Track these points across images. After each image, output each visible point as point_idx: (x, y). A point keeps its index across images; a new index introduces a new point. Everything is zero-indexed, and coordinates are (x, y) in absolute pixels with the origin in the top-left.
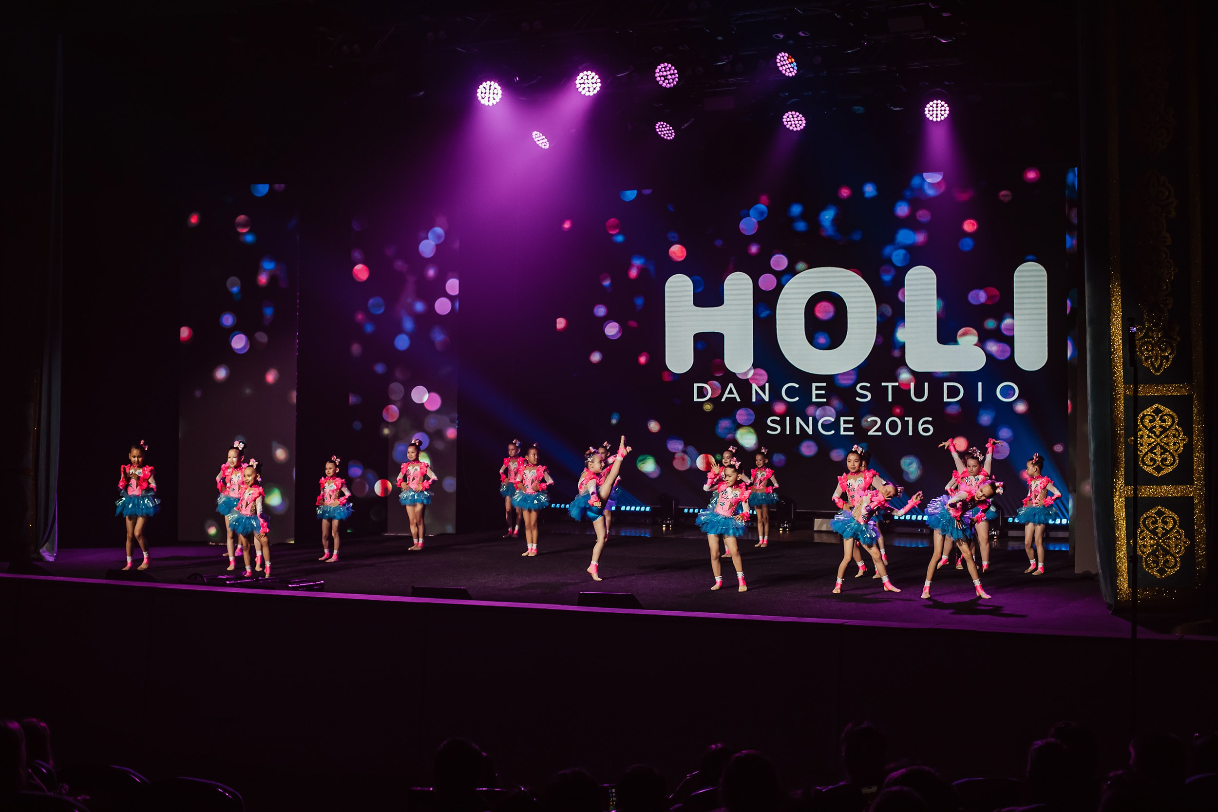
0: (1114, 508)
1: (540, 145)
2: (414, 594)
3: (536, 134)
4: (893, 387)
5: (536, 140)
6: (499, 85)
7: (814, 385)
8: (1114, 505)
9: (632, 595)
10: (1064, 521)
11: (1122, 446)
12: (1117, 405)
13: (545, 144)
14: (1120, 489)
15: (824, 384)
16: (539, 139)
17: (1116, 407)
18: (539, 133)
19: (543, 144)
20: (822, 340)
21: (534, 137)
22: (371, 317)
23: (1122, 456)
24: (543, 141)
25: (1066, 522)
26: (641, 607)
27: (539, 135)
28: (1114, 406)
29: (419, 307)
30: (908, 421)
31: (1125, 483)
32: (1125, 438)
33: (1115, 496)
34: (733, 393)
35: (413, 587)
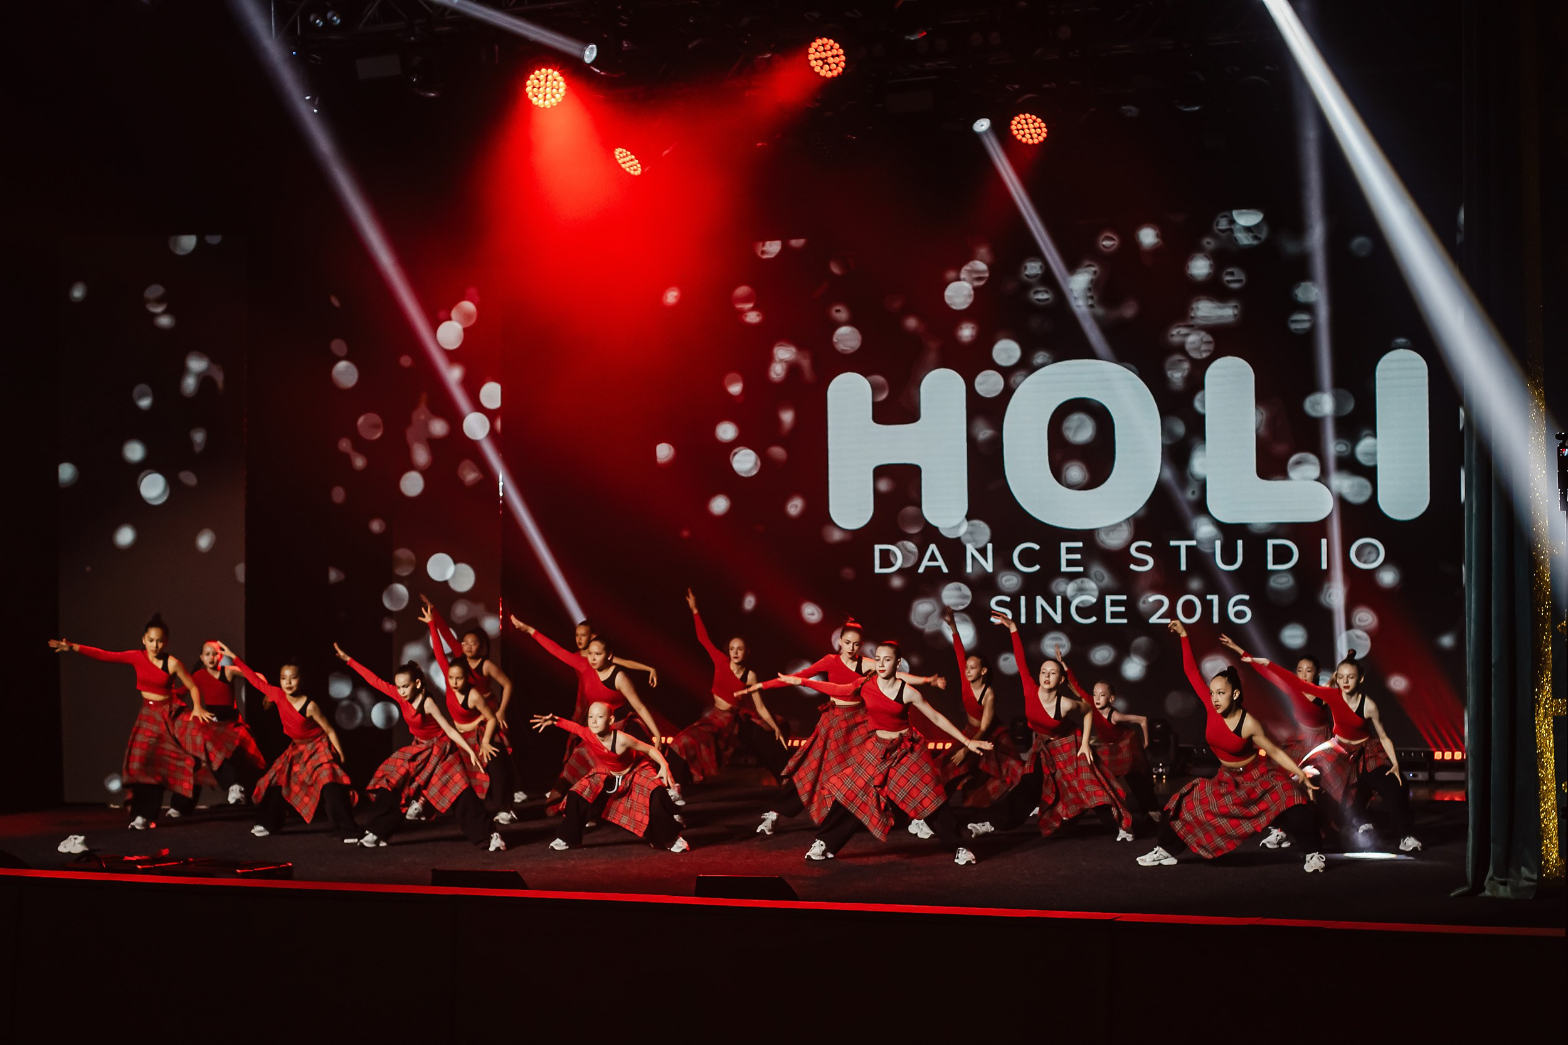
0: (1535, 733)
1: (628, 170)
2: (435, 882)
3: (621, 153)
4: (1187, 547)
5: (620, 161)
6: (561, 75)
7: (1064, 546)
8: (1535, 728)
9: (780, 878)
10: (1458, 755)
11: (1547, 637)
12: (1539, 572)
13: (635, 167)
14: (1546, 703)
15: (1080, 544)
16: (625, 160)
17: (1538, 575)
18: (624, 150)
19: (632, 168)
20: (1076, 472)
21: (618, 157)
22: (361, 445)
23: (1548, 651)
24: (631, 163)
25: (1460, 757)
26: (795, 898)
27: (625, 154)
28: (1535, 573)
29: (439, 428)
30: (1212, 601)
31: (1552, 694)
32: (1551, 624)
33: (1538, 714)
34: (936, 560)
35: (434, 871)
